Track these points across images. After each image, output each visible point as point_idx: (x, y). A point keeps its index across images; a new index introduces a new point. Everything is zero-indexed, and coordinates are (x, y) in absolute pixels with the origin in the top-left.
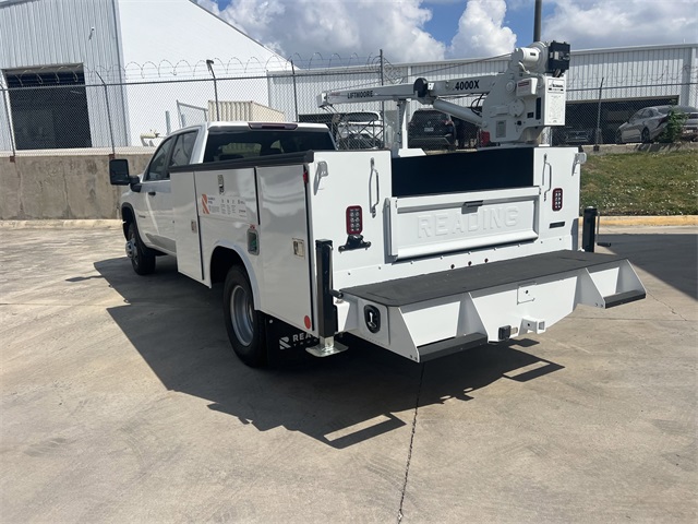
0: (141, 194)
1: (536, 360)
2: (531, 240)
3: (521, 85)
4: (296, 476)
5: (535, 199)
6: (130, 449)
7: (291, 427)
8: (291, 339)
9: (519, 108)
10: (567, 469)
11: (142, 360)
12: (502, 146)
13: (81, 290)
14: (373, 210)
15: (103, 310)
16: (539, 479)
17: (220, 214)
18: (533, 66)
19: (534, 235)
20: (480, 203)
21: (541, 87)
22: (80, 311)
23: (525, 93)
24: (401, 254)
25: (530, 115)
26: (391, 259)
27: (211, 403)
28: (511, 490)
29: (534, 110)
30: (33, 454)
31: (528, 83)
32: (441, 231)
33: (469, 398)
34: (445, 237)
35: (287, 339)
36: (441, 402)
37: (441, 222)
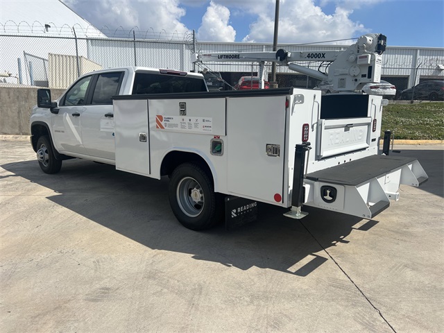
0: (59, 115)
1: (361, 219)
2: (364, 149)
3: (360, 58)
4: (294, 295)
5: (369, 124)
6: (165, 290)
7: (262, 266)
8: (237, 211)
9: (357, 71)
10: (435, 276)
11: (112, 231)
12: (340, 93)
13: (7, 185)
14: (313, 126)
15: (43, 199)
16: (427, 283)
17: (179, 129)
18: (369, 47)
19: (367, 145)
20: (351, 125)
21: (373, 60)
22: (25, 199)
23: (363, 62)
24: (324, 154)
25: (364, 76)
26: (319, 158)
27: (193, 255)
28: (419, 290)
29: (367, 73)
30: (94, 300)
31: (367, 57)
32: (337, 141)
33: (347, 242)
34: (338, 145)
35: (235, 211)
36: (334, 245)
37: (337, 136)
